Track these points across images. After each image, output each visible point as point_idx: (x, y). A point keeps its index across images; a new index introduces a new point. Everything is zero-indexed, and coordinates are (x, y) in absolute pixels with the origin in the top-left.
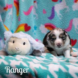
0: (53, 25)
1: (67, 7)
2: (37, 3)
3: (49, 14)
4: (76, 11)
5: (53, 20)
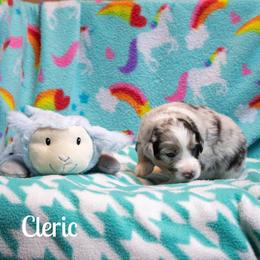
0: (133, 88)
1: (173, 40)
2: (91, 32)
3: (123, 59)
4: (196, 50)
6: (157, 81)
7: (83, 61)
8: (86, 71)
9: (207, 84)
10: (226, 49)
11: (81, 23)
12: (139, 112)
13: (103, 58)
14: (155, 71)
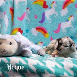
1: (56, 13)
2: (30, 10)
4: (64, 16)
5: (43, 24)
6: (51, 26)
7: (27, 19)
8: (28, 22)
9: (67, 27)
10: (73, 16)
12: (45, 36)
13: (34, 18)
14: (50, 23)
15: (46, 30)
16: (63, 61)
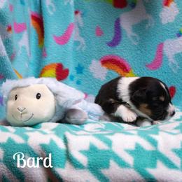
1: (149, 17)
2: (82, 15)
4: (168, 23)
5: (118, 47)
6: (139, 52)
8: (80, 47)
11: (75, 7)
15: (126, 63)
16: (157, 134)
